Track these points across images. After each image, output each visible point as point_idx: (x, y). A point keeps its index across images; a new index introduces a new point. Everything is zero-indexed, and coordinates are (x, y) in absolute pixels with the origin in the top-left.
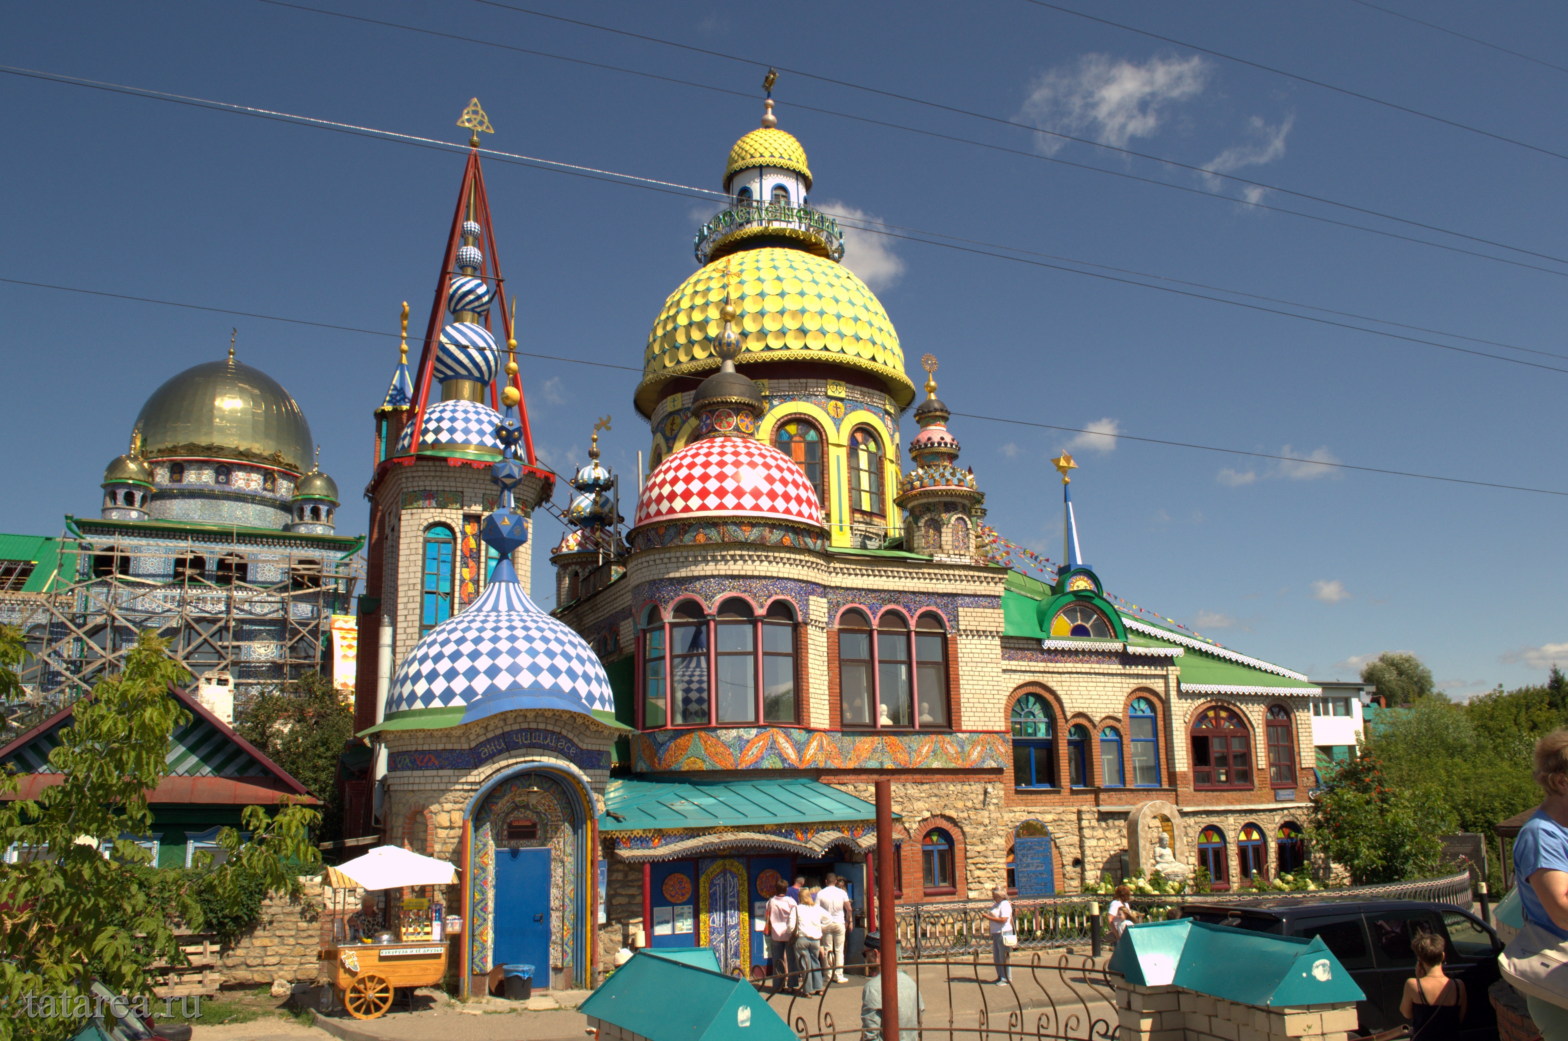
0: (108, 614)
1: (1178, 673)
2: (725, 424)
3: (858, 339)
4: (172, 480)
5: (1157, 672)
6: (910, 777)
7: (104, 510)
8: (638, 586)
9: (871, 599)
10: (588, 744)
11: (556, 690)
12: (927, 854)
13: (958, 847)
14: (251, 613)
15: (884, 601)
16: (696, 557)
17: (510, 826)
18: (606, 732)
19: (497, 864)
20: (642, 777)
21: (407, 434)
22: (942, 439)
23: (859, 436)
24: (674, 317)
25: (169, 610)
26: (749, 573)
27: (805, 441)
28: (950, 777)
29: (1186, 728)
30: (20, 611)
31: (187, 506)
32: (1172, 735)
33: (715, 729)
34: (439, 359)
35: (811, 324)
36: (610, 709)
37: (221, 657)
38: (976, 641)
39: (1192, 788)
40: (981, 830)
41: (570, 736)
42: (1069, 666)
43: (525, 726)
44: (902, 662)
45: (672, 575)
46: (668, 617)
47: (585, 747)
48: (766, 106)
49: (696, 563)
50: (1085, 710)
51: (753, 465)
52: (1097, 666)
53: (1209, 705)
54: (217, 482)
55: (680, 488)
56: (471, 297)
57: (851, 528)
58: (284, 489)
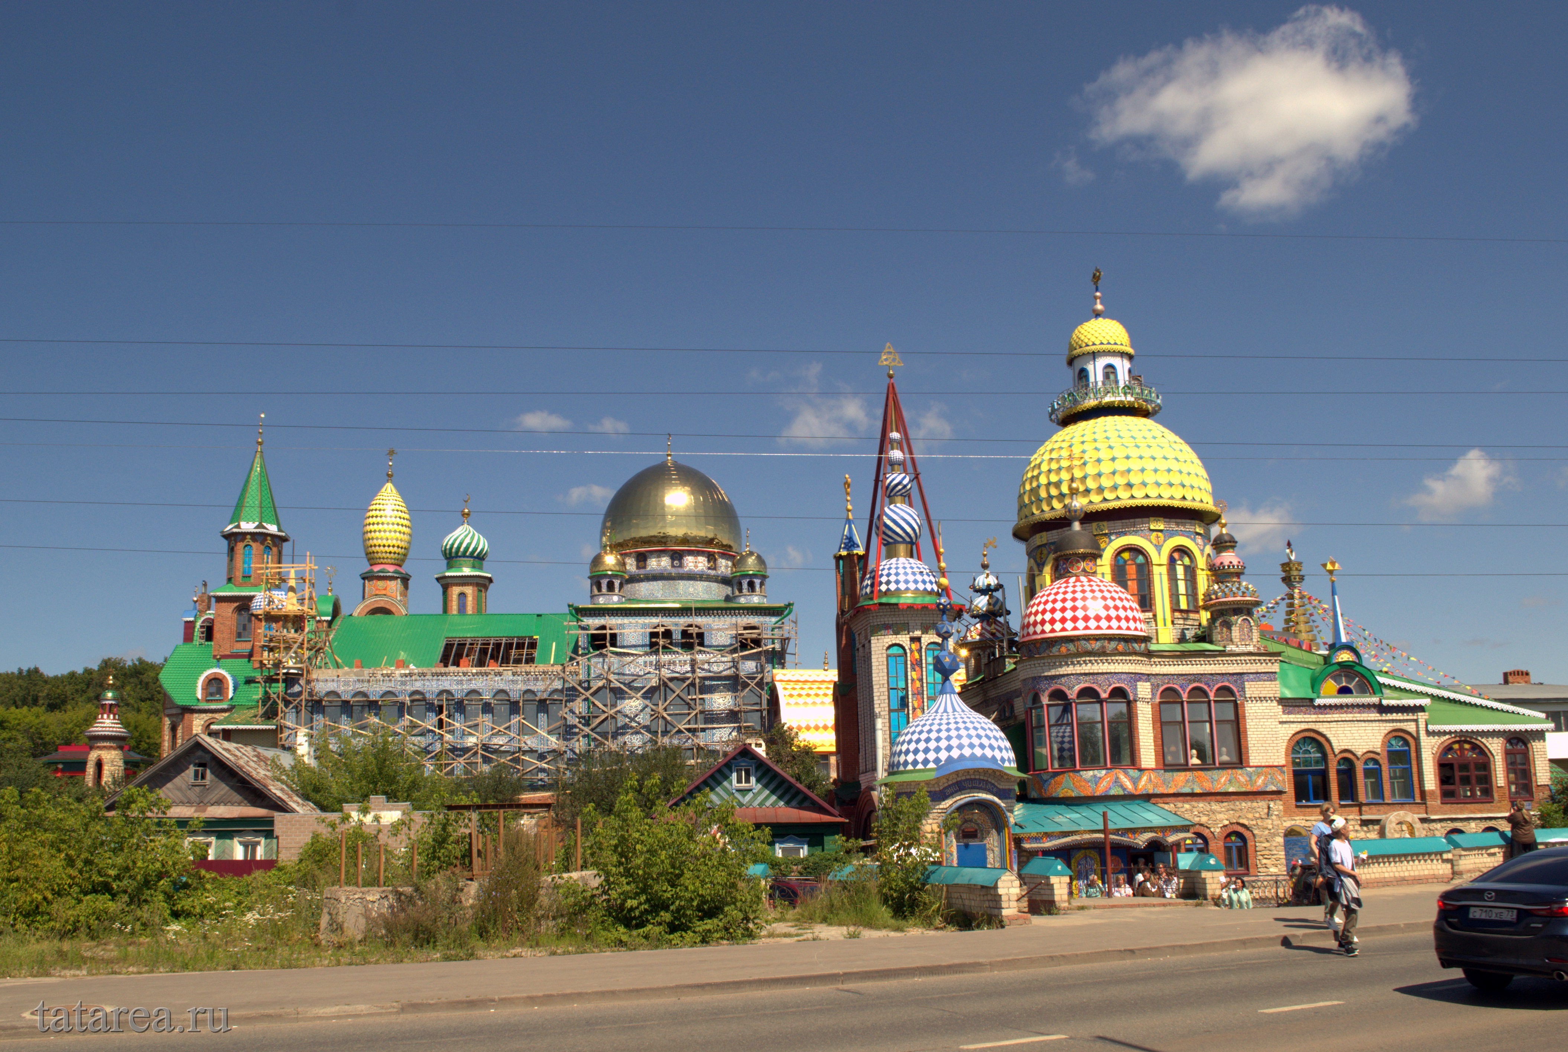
0: (607, 679)
1: (1426, 717)
2: (1075, 568)
3: (1171, 485)
4: (638, 567)
5: (1408, 718)
6: (1213, 798)
7: (592, 597)
8: (1024, 680)
9: (1181, 681)
10: (1002, 786)
11: (984, 757)
12: (1228, 849)
13: (1250, 844)
14: (710, 672)
15: (1191, 681)
16: (1061, 662)
17: (963, 831)
18: (1013, 779)
19: (958, 852)
20: (1034, 801)
21: (867, 585)
22: (1231, 562)
23: (1176, 555)
24: (1037, 477)
25: (649, 673)
26: (1096, 671)
27: (1135, 564)
28: (1242, 797)
29: (1434, 758)
30: (543, 680)
31: (651, 587)
32: (1422, 763)
33: (1079, 771)
34: (884, 533)
35: (1135, 479)
36: (1014, 765)
37: (690, 708)
38: (1259, 704)
39: (1439, 802)
40: (1267, 832)
41: (993, 782)
42: (1336, 716)
43: (968, 777)
44: (1206, 722)
45: (1046, 674)
46: (1045, 700)
47: (1001, 787)
48: (1096, 298)
49: (1061, 666)
50: (1350, 748)
51: (1094, 598)
52: (1359, 715)
53: (1454, 740)
54: (673, 566)
55: (1048, 616)
56: (900, 487)
57: (1173, 622)
58: (724, 566)
